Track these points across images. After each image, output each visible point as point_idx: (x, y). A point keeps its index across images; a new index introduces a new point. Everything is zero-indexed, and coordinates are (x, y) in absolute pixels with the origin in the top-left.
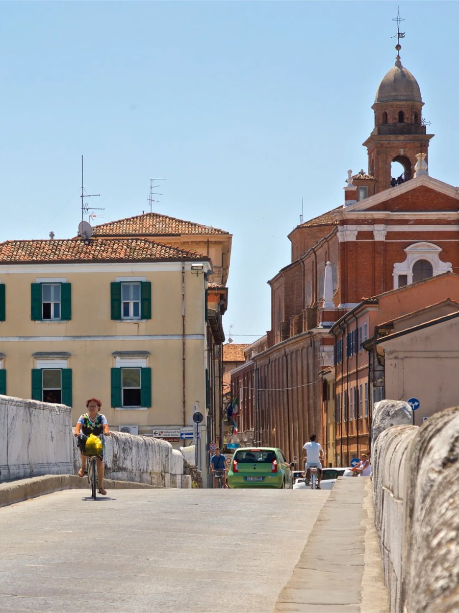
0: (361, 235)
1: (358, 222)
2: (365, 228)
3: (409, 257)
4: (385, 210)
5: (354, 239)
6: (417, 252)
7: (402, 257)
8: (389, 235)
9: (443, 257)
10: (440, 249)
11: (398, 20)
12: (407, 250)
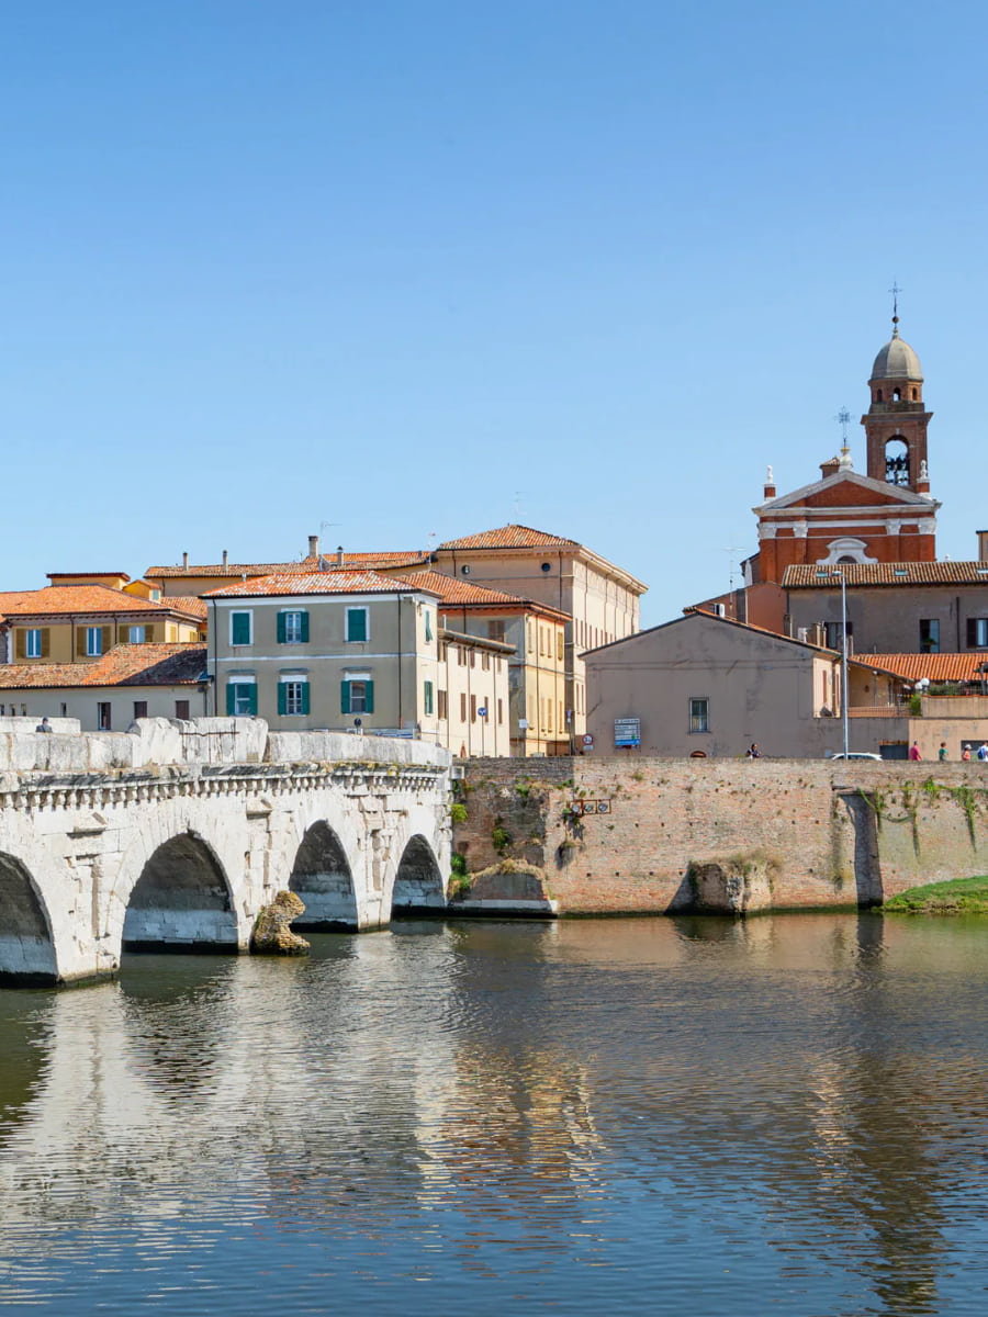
0: (779, 532)
1: (777, 519)
2: (785, 525)
3: (832, 553)
4: (807, 505)
5: (773, 537)
6: (840, 548)
7: (826, 554)
8: (811, 532)
9: (868, 553)
10: (865, 545)
11: (895, 291)
12: (830, 546)
